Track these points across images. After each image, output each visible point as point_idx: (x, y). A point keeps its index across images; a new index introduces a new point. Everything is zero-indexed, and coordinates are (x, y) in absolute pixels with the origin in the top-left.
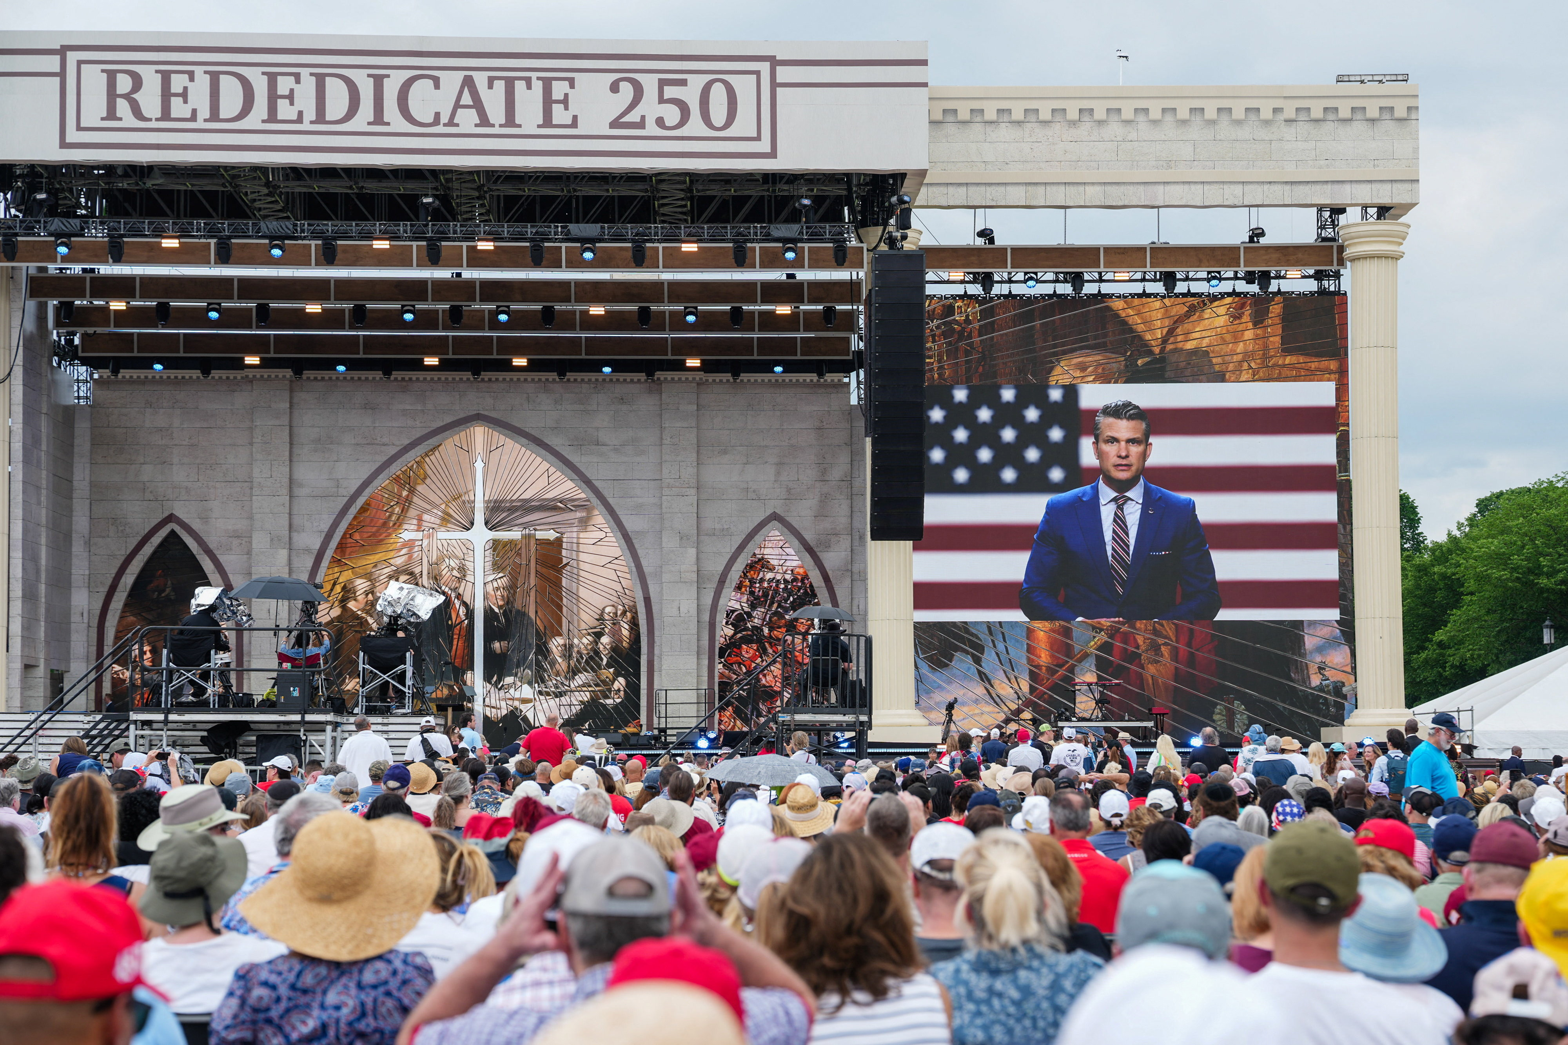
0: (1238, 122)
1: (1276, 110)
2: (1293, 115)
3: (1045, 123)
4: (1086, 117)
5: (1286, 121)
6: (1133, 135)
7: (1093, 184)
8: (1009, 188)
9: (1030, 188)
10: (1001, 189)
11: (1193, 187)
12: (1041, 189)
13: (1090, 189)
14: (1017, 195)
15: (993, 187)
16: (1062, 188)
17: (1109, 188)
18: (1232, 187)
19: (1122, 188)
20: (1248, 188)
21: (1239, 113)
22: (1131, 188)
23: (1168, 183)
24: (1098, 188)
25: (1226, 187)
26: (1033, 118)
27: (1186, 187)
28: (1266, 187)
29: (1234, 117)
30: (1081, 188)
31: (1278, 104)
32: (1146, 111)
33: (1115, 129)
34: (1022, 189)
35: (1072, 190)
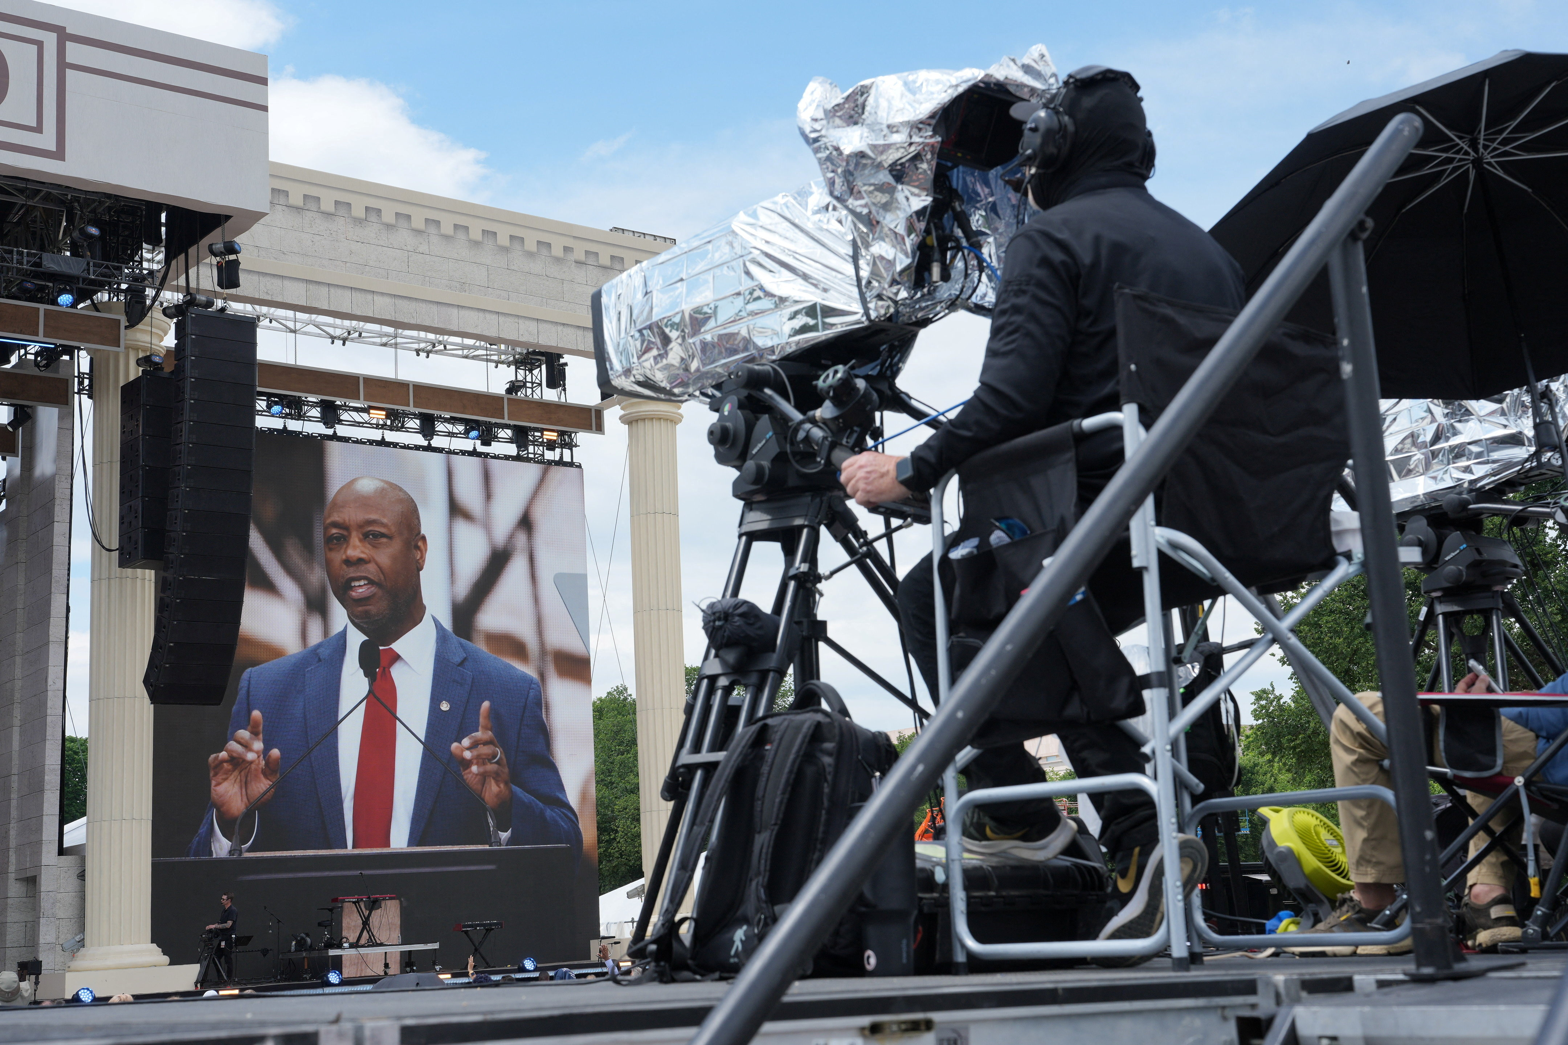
0: (530, 255)
1: (567, 249)
2: (582, 258)
3: (328, 215)
4: (373, 218)
5: (576, 262)
6: (423, 248)
7: (382, 294)
8: (287, 283)
9: (311, 287)
10: (278, 282)
11: (488, 315)
12: (324, 290)
13: (378, 299)
14: (296, 293)
15: (268, 278)
16: (348, 293)
17: (399, 302)
18: (527, 323)
19: (413, 305)
20: (543, 326)
21: (531, 245)
22: (424, 305)
23: (462, 307)
24: (387, 300)
25: (521, 321)
26: (313, 206)
27: (481, 315)
28: (560, 328)
29: (526, 248)
30: (369, 297)
31: (569, 243)
32: (437, 223)
33: (403, 236)
34: (302, 286)
35: (357, 296)
